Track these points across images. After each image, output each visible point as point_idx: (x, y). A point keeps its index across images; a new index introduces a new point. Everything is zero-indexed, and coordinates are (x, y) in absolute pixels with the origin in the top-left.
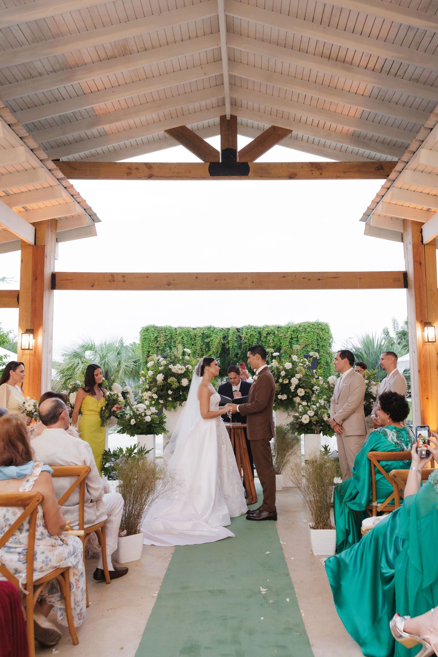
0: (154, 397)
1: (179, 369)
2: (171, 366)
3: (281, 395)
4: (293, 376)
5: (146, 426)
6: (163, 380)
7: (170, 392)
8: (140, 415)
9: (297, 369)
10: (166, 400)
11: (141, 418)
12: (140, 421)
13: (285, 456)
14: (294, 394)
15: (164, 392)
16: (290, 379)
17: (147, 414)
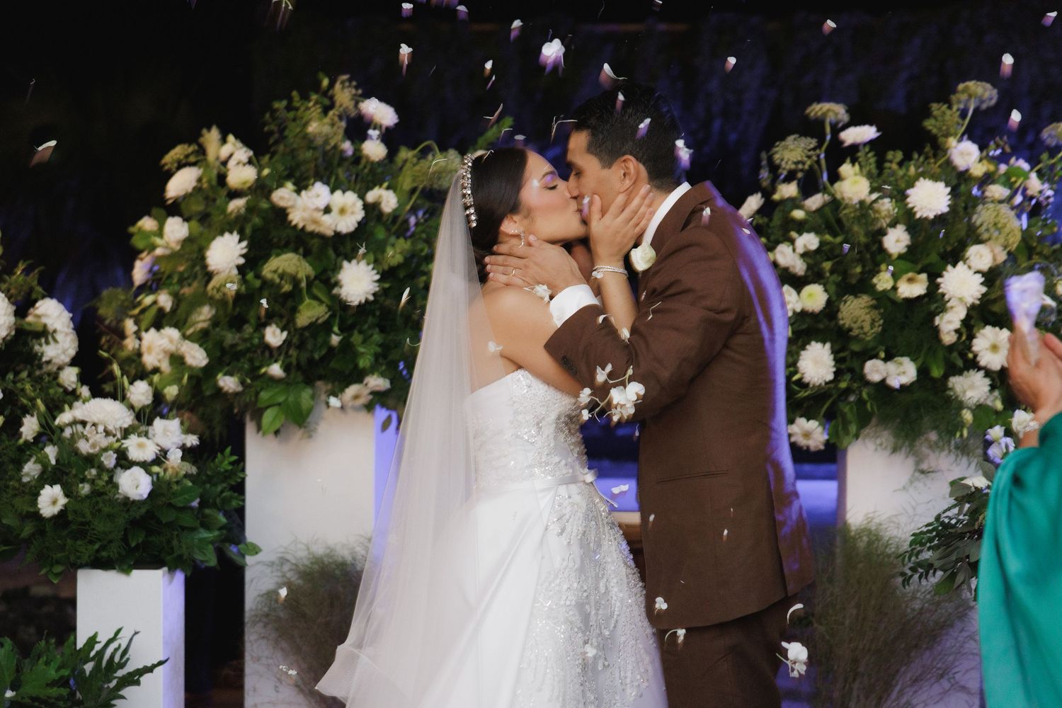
0: (190, 361)
1: (327, 210)
2: (284, 195)
3: (888, 358)
4: (955, 256)
5: (121, 521)
6: (239, 268)
7: (274, 336)
8: (91, 460)
9: (983, 216)
10: (254, 376)
11: (99, 476)
12: (96, 493)
13: (888, 687)
14: (955, 354)
15: (248, 329)
16: (934, 275)
17: (134, 454)
